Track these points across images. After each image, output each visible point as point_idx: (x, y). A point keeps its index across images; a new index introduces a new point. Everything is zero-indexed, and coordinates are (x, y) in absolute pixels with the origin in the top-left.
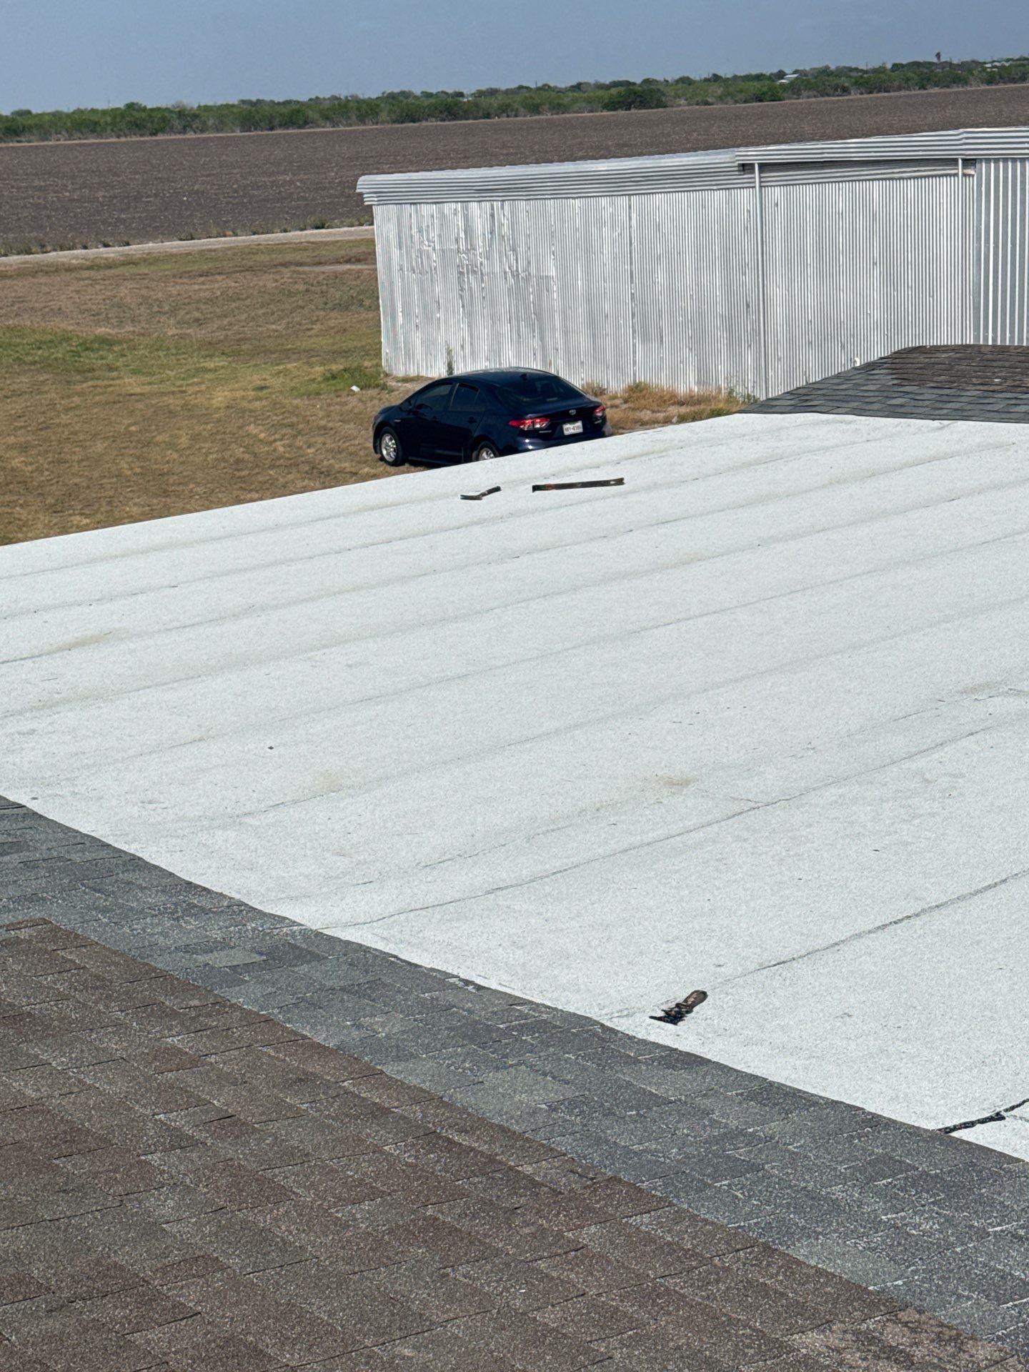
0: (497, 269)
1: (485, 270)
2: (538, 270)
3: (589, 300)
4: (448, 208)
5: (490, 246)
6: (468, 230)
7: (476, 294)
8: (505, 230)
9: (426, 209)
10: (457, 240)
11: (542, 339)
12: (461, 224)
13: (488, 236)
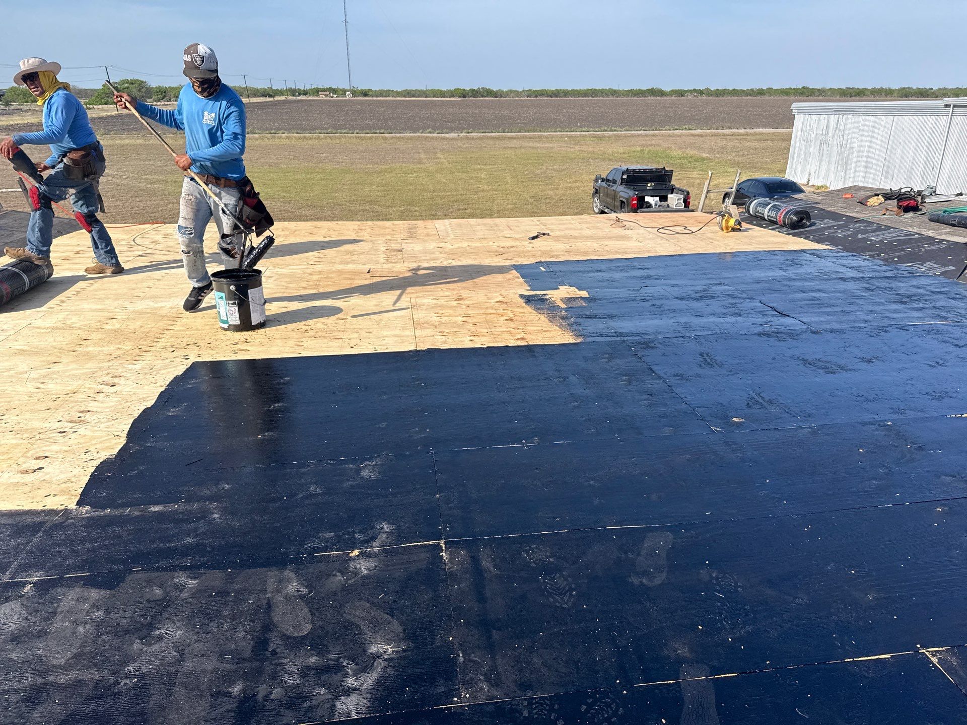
0: (835, 143)
1: (830, 143)
2: (850, 144)
3: (867, 159)
4: (822, 117)
5: (834, 134)
6: (827, 127)
7: (825, 152)
8: (842, 127)
9: (814, 117)
10: (822, 130)
11: (845, 173)
12: (826, 124)
13: (835, 129)
